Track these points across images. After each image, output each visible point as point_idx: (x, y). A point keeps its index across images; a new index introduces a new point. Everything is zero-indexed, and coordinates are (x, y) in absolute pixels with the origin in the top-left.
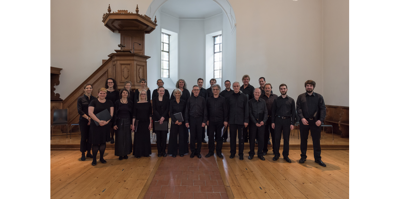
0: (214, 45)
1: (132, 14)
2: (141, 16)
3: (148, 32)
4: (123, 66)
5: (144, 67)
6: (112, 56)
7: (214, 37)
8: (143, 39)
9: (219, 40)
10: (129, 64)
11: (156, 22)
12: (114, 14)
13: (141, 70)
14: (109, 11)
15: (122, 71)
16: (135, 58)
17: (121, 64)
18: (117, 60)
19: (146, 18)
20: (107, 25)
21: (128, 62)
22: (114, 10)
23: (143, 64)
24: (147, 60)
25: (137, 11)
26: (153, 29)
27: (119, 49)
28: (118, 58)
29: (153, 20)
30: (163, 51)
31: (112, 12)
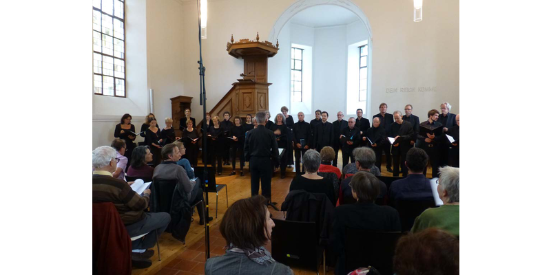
0: (360, 57)
1: (253, 43)
2: (262, 44)
3: (272, 55)
4: (245, 95)
5: (266, 95)
6: (235, 85)
7: (360, 47)
8: (265, 63)
9: (365, 51)
10: (251, 93)
11: (277, 45)
12: (236, 44)
13: (262, 98)
14: (232, 41)
15: (244, 100)
16: (256, 86)
17: (244, 93)
18: (239, 89)
19: (268, 44)
20: (230, 54)
21: (250, 91)
22: (237, 40)
23: (265, 91)
24: (269, 87)
25: (258, 39)
26: (274, 54)
27: (242, 78)
28: (241, 87)
29: (274, 44)
30: (294, 69)
31: (234, 43)
